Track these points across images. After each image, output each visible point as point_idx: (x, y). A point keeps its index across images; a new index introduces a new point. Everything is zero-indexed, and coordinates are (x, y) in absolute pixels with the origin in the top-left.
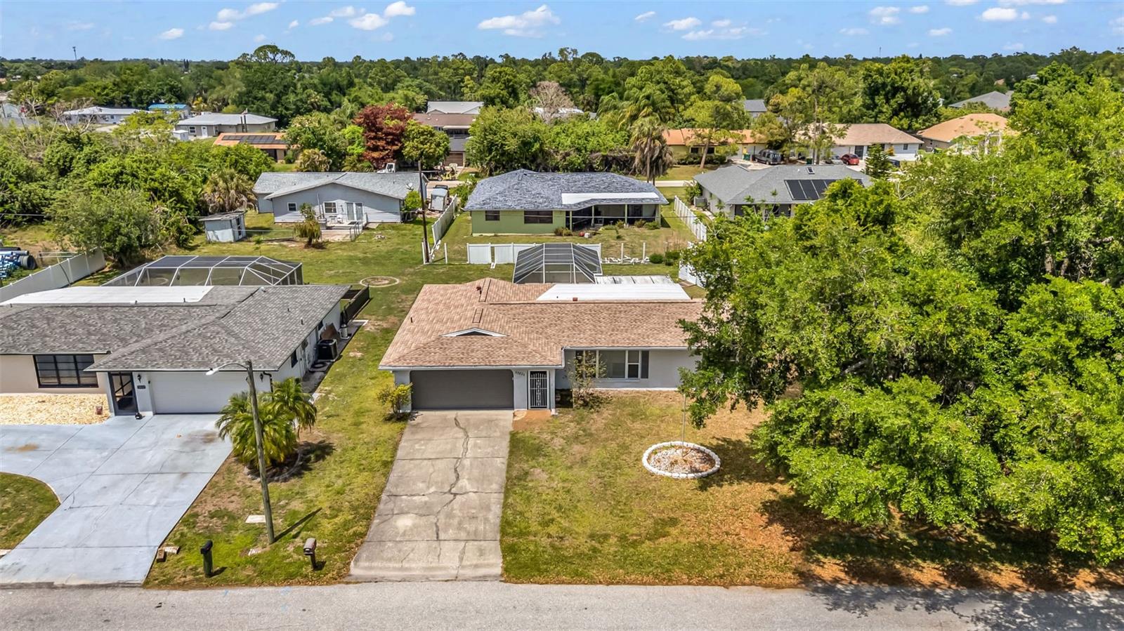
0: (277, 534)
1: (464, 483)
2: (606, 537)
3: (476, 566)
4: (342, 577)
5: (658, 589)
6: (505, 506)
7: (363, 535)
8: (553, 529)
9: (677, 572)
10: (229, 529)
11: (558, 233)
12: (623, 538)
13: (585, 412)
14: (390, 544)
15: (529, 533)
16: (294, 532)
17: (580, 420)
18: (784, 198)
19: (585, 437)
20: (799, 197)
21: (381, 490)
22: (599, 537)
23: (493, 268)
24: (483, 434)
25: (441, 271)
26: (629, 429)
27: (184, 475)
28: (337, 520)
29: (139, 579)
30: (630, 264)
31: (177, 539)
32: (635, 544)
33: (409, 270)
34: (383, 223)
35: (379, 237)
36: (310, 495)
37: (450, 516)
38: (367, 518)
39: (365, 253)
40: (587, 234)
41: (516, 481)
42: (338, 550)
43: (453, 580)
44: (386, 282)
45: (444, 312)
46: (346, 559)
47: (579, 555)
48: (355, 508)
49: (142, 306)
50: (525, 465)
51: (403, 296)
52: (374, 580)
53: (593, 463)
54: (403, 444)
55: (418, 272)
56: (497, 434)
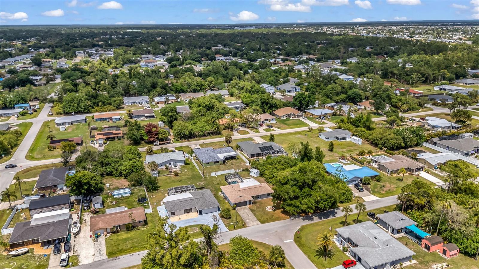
0: (236, 224)
1: (249, 215)
3: (258, 223)
4: (247, 227)
5: (275, 222)
6: (256, 217)
7: (245, 222)
8: (262, 219)
9: (276, 220)
10: (230, 225)
11: (220, 165)
12: (269, 218)
14: (248, 223)
15: (260, 219)
17: (256, 205)
18: (259, 151)
19: (257, 208)
20: (262, 151)
21: (241, 218)
22: (267, 218)
23: (217, 176)
24: (246, 209)
25: (208, 179)
26: (262, 206)
27: (219, 220)
28: (241, 222)
29: (228, 230)
30: (239, 172)
31: (227, 226)
32: (271, 218)
33: (202, 179)
34: (181, 166)
35: (185, 171)
36: (235, 220)
37: (251, 219)
38: (243, 221)
39: (188, 176)
40: (226, 164)
41: (255, 214)
42: (244, 224)
43: (257, 225)
44: (202, 184)
45: (232, 193)
46: (246, 225)
47: (267, 220)
48: (241, 220)
49: (192, 199)
50: (254, 212)
51: (209, 186)
52: (250, 226)
53: (261, 211)
54: (238, 212)
55: (204, 180)
56: (248, 209)
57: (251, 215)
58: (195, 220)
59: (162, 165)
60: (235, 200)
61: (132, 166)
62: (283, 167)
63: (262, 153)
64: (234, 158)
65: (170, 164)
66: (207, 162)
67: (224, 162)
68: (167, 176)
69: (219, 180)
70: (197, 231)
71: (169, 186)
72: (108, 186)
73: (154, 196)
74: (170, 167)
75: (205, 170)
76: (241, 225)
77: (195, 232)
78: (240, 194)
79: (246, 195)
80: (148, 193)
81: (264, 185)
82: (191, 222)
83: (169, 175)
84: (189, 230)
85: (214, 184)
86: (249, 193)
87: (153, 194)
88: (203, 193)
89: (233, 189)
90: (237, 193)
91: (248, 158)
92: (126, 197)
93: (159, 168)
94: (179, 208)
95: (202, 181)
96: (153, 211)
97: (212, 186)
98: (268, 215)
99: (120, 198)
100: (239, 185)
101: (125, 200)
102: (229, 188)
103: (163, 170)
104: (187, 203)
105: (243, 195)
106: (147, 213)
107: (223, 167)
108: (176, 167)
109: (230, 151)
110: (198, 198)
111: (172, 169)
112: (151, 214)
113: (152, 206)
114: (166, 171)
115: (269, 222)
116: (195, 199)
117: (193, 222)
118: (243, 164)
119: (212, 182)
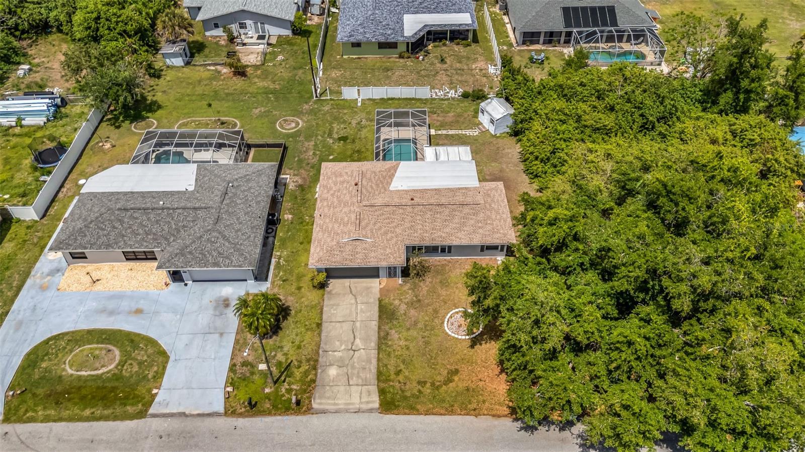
0: (275, 379)
1: (358, 341)
2: (425, 383)
3: (368, 402)
4: (309, 410)
5: (447, 418)
6: (379, 360)
7: (314, 381)
8: (401, 378)
9: (456, 407)
10: (252, 373)
11: (401, 57)
12: (433, 384)
13: (417, 280)
14: (328, 388)
15: (390, 380)
16: (283, 378)
17: (414, 288)
18: (557, 24)
19: (417, 303)
20: (568, 24)
21: (318, 346)
22: (422, 383)
23: (359, 104)
24: (365, 300)
25: (326, 108)
26: (439, 296)
27: (221, 334)
28: (301, 370)
29: (222, 410)
30: (448, 99)
31: (231, 382)
32: (438, 388)
33: (306, 107)
34: (280, 36)
35: (280, 58)
36: (285, 349)
37: (353, 367)
38: (315, 368)
39: (274, 82)
40: (421, 57)
41: (383, 340)
42: (305, 391)
43: (358, 411)
44: (293, 125)
45: (338, 209)
46: (310, 398)
47: (413, 395)
48: (308, 360)
49: (168, 208)
50: (387, 327)
51: (306, 144)
52: (324, 412)
53: (420, 325)
54: (325, 309)
55: (311, 110)
56: (372, 300)
57: (365, 340)
58: (142, 304)
59: (216, 26)
60: (330, 251)
61: (95, 15)
62: (608, 120)
63: (569, 34)
64: (457, 35)
65: (243, 26)
66: (352, 40)
67: (417, 46)
68: (212, 68)
69: (359, 123)
70: (108, 372)
71: (186, 111)
72: (20, 73)
73: (108, 146)
74: (243, 37)
75: (342, 67)
76: (289, 391)
77: (97, 376)
78: (363, 224)
79: (386, 233)
80: (104, 124)
81: (489, 195)
82: (119, 313)
83: (219, 67)
84: (85, 353)
85: (330, 135)
86: (407, 225)
87: (111, 136)
88: (236, 184)
89: (354, 191)
90: (353, 217)
91: (511, 45)
92: (28, 126)
93: (208, 34)
94: (99, 237)
95: (299, 114)
96: (52, 212)
97: (316, 145)
98: (433, 365)
99: (11, 127)
100: (393, 175)
101: (14, 140)
102: (343, 182)
103: (217, 43)
104: (141, 223)
105: (373, 236)
106: (18, 221)
107: (405, 67)
108: (261, 37)
109: (456, 7)
110: (195, 208)
111: (244, 44)
112: (28, 227)
113: (64, 190)
114: (224, 49)
115: (419, 407)
116: (180, 211)
117: (130, 313)
118: (481, 64)
119: (331, 123)
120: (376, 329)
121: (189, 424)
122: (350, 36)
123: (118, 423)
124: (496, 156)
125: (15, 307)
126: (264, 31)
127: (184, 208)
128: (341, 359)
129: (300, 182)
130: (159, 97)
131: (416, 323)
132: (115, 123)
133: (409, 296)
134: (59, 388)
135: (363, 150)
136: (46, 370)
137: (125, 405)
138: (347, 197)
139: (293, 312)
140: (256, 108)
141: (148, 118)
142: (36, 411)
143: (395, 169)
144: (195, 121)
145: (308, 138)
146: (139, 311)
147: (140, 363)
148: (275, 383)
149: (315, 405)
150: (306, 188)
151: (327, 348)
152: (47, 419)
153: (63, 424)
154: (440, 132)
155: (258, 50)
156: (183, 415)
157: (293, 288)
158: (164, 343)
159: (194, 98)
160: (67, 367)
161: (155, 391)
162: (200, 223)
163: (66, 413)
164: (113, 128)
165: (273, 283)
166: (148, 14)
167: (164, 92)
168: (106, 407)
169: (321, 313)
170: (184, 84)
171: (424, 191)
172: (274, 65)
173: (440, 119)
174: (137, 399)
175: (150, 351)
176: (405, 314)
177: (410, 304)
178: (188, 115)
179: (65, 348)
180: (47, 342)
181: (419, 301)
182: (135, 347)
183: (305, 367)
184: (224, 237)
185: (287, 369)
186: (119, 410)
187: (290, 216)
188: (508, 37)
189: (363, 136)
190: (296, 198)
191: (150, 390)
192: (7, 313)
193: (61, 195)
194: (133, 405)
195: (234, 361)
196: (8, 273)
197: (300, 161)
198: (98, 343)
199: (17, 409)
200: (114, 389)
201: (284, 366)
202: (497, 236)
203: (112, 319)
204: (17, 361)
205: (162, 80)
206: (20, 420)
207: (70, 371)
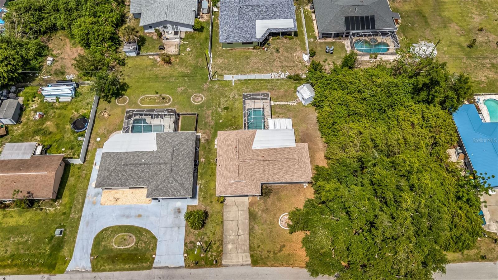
0: (205, 250)
1: (240, 231)
2: (270, 251)
3: (246, 261)
4: (221, 265)
5: (280, 268)
6: (250, 240)
7: (222, 251)
8: (260, 249)
9: (284, 263)
10: (195, 247)
11: (254, 48)
12: (274, 252)
13: (266, 198)
14: (228, 254)
15: (255, 250)
16: (208, 249)
17: (265, 202)
18: (342, 29)
19: (266, 210)
20: (348, 28)
21: (223, 233)
22: (269, 252)
23: (233, 84)
24: (242, 209)
25: (216, 87)
26: (276, 206)
27: (179, 228)
28: (216, 245)
29: (184, 265)
30: (280, 79)
31: (186, 252)
32: (276, 254)
33: (205, 86)
34: (186, 32)
35: (188, 49)
36: (208, 235)
37: (239, 244)
38: (222, 245)
39: (186, 68)
40: (266, 49)
41: (251, 230)
42: (218, 256)
43: (242, 265)
44: (200, 99)
45: (228, 162)
46: (221, 259)
47: (265, 258)
48: (219, 241)
49: (147, 164)
50: (253, 223)
51: (208, 112)
52: (227, 266)
53: (268, 222)
54: (224, 214)
55: (209, 88)
56: (245, 209)
57: (244, 230)
58: (141, 212)
59: (151, 27)
60: (225, 187)
61: (86, 32)
63: (348, 34)
64: (286, 34)
65: (165, 27)
66: (228, 41)
67: (264, 43)
68: (152, 57)
69: (233, 98)
70: (132, 247)
71: (142, 90)
72: (49, 62)
73: (106, 115)
74: (166, 34)
75: (223, 56)
76: (212, 256)
77: (127, 248)
78: (240, 172)
79: (251, 177)
80: (101, 100)
81: (300, 153)
82: (131, 217)
83: (155, 56)
84: (120, 237)
85: (219, 106)
86: (261, 172)
87: (107, 108)
88: (177, 148)
89: (235, 152)
90: (235, 167)
91: (315, 38)
92: (63, 102)
93: (146, 31)
94: (117, 180)
95: (201, 91)
96: (88, 158)
97: (212, 113)
98: (274, 243)
99: (54, 103)
100: (253, 139)
101: (58, 111)
102: (229, 145)
103: (152, 38)
104: (135, 173)
105: (245, 179)
106: (73, 164)
107: (257, 55)
108: (176, 33)
109: (285, 15)
110: (160, 164)
111: (167, 39)
112: (79, 168)
113: (90, 144)
114: (156, 42)
115: (268, 263)
116: (153, 165)
117: (136, 216)
118: (298, 53)
119: (219, 98)
120: (248, 224)
121: (171, 272)
122: (227, 39)
123: (141, 271)
124: (304, 120)
125: (83, 214)
126: (177, 29)
127: (155, 164)
128: (233, 240)
129: (207, 137)
130: (127, 80)
131: (266, 221)
132: (107, 99)
133: (263, 207)
134: (112, 255)
135: (237, 116)
136: (105, 246)
137: (142, 263)
138: (232, 155)
139: (210, 215)
140: (179, 87)
141: (124, 95)
142: (105, 266)
143: (254, 135)
144: (148, 97)
145: (208, 108)
146: (140, 216)
147: (145, 242)
148: (205, 252)
149: (223, 263)
150: (209, 142)
151: (226, 234)
152: (111, 270)
153: (118, 272)
154: (276, 103)
155: (176, 43)
156: (167, 267)
157: (209, 202)
158: (154, 232)
159: (145, 80)
160: (114, 245)
161: (154, 256)
162: (163, 172)
163: (118, 267)
164: (106, 102)
165: (199, 199)
166: (112, 21)
167: (128, 76)
168: (134, 264)
169: (223, 216)
170: (138, 70)
171: (269, 150)
172: (185, 55)
173: (276, 93)
174: (147, 260)
175: (148, 236)
176: (261, 216)
177: (263, 211)
178: (144, 93)
179: (110, 235)
180: (102, 232)
181: (267, 209)
182: (142, 235)
183: (217, 244)
184: (176, 180)
185: (209, 245)
186: (140, 265)
187: (204, 160)
188: (314, 31)
189: (236, 106)
190: (205, 148)
191: (151, 256)
192: (80, 217)
193: (90, 148)
194: (145, 263)
195: (186, 241)
196: (75, 195)
197: (206, 124)
198: (125, 232)
199: (97, 265)
200: (136, 255)
201: (208, 243)
202: (303, 177)
203: (129, 220)
204: (91, 242)
205: (126, 66)
206: (99, 271)
207: (116, 247)
